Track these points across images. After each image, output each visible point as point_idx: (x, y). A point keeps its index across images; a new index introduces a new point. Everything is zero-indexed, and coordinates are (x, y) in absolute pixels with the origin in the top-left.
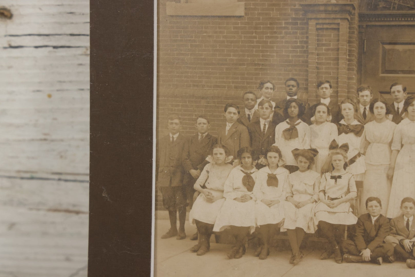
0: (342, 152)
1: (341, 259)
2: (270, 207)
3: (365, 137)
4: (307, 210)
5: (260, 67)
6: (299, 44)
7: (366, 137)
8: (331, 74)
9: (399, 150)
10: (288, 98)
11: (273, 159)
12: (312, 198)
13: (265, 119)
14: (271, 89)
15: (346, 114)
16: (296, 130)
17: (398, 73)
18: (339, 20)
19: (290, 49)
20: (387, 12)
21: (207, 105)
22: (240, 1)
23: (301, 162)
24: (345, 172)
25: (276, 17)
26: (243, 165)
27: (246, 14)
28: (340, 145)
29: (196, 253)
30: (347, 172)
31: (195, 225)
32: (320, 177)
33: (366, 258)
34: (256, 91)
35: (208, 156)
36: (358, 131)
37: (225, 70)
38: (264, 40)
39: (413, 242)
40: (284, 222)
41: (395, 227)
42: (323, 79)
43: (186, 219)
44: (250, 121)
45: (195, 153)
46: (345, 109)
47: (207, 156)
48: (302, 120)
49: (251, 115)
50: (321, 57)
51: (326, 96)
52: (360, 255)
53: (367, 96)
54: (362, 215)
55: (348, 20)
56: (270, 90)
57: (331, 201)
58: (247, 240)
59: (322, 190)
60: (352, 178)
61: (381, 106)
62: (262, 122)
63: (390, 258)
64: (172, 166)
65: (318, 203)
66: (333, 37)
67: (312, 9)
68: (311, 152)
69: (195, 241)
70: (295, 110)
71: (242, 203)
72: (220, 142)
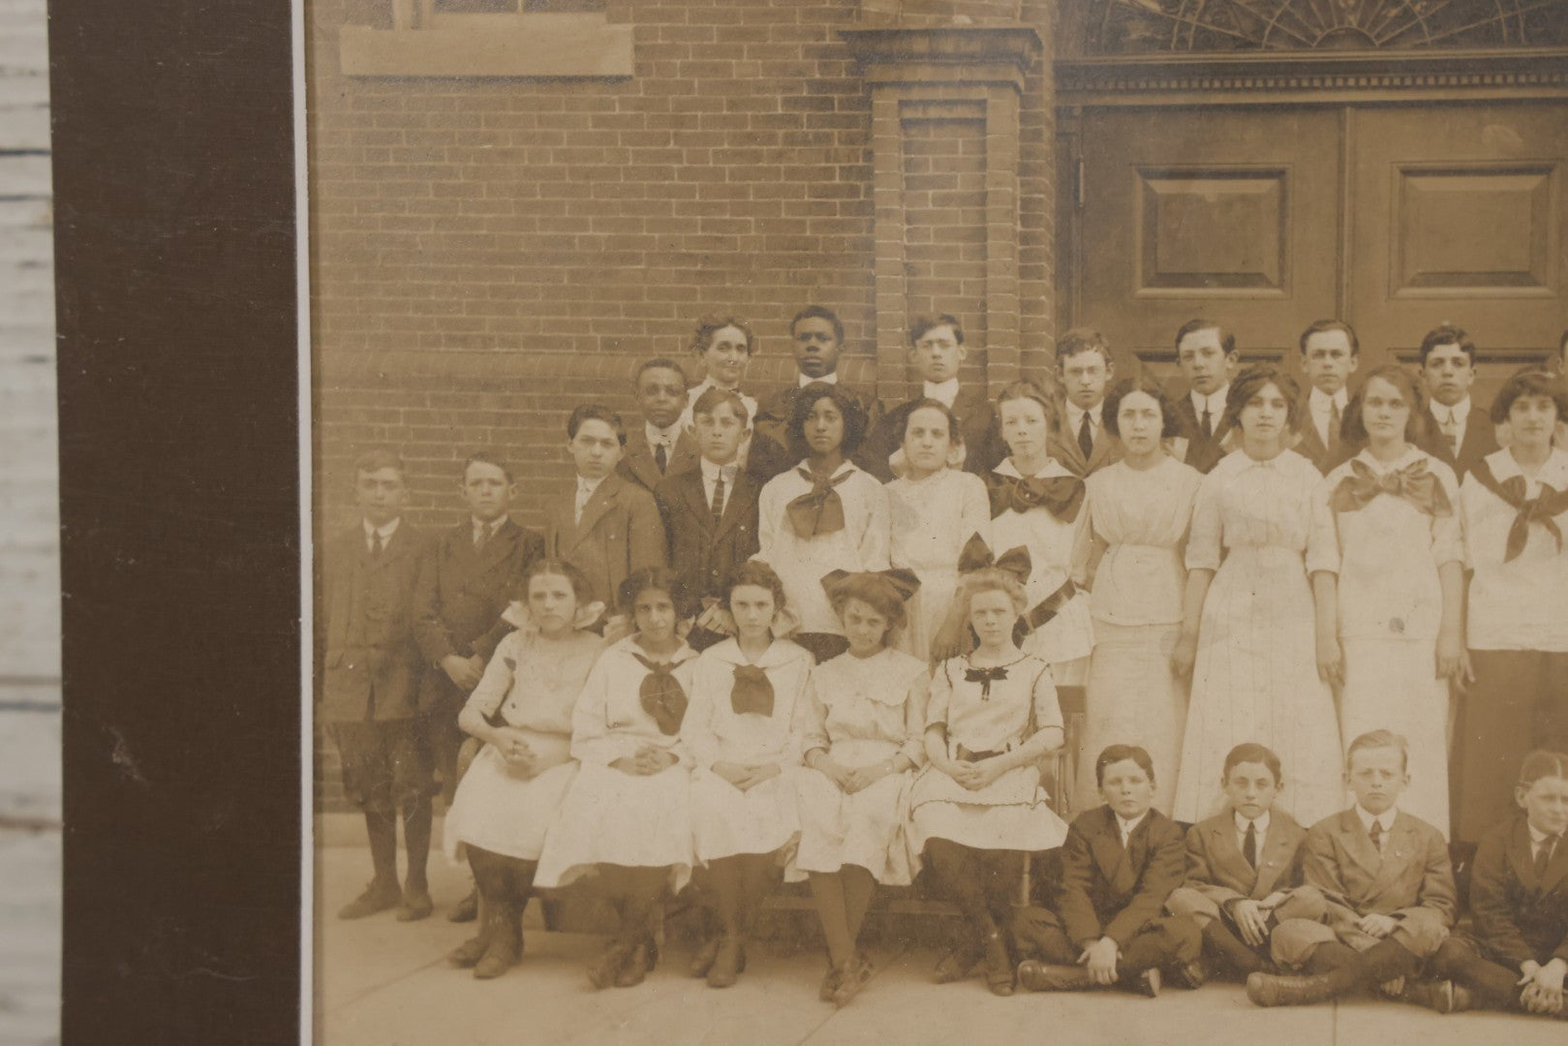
0: (1006, 578)
1: (1010, 977)
2: (744, 790)
3: (1087, 524)
4: (883, 797)
5: (699, 267)
6: (837, 181)
7: (1091, 523)
8: (959, 292)
9: (1215, 567)
10: (805, 381)
11: (753, 612)
12: (898, 753)
13: (720, 461)
14: (740, 347)
15: (1020, 439)
16: (837, 501)
17: (1201, 284)
18: (985, 89)
19: (806, 199)
20: (1160, 58)
21: (501, 411)
22: (615, 22)
23: (857, 619)
24: (1019, 654)
25: (751, 79)
26: (640, 636)
27: (639, 68)
28: (998, 555)
29: (470, 972)
30: (1026, 656)
31: (465, 867)
32: (929, 677)
33: (1102, 972)
34: (686, 356)
35: (511, 602)
36: (1063, 501)
37: (566, 281)
38: (711, 165)
39: (1271, 908)
40: (797, 845)
41: (1204, 856)
42: (932, 309)
43: (433, 840)
44: (663, 471)
45: (460, 595)
46: (1013, 422)
47: (507, 605)
48: (854, 463)
49: (669, 446)
50: (921, 226)
51: (943, 375)
52: (1080, 961)
53: (1091, 370)
54: (1085, 815)
55: (1015, 86)
56: (734, 355)
57: (970, 764)
58: (662, 917)
59: (935, 721)
60: (1046, 676)
61: (1146, 407)
62: (710, 472)
63: (1186, 968)
64: (375, 646)
65: (921, 773)
66: (964, 153)
67: (883, 47)
68: (893, 584)
69: (466, 925)
70: (830, 426)
71: (641, 778)
72: (553, 552)
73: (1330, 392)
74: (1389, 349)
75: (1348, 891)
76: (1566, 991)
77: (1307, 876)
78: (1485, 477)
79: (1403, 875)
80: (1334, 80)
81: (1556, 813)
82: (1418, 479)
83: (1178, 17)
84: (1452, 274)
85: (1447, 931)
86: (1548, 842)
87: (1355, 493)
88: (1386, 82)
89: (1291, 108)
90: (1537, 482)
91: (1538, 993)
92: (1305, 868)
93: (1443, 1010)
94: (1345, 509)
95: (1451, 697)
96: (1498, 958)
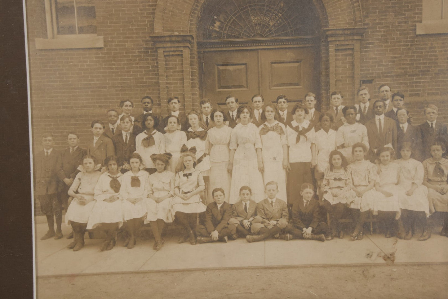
0: (191, 154)
1: (195, 241)
2: (134, 204)
4: (165, 204)
5: (120, 89)
6: (150, 69)
7: (209, 140)
8: (178, 92)
9: (236, 148)
10: (145, 113)
11: (135, 164)
12: (169, 193)
13: (127, 131)
14: (130, 106)
15: (193, 123)
16: (153, 138)
17: (231, 88)
18: (182, 48)
19: (144, 73)
20: (219, 40)
21: (76, 123)
22: (99, 36)
23: (158, 164)
24: (194, 170)
25: (130, 47)
26: (110, 171)
27: (105, 46)
28: (189, 148)
29: (72, 250)
30: (196, 170)
31: (70, 225)
32: (175, 176)
33: (215, 238)
36: (202, 136)
37: (90, 93)
38: (122, 66)
39: (251, 221)
40: (147, 215)
41: (236, 211)
42: (173, 95)
43: (62, 221)
44: (114, 134)
45: (67, 164)
46: (191, 119)
47: (79, 166)
48: (157, 130)
49: (115, 128)
50: (169, 78)
51: (175, 110)
52: (210, 236)
53: (208, 107)
54: (210, 204)
55: (188, 47)
56: (129, 108)
57: (185, 195)
58: (117, 234)
59: (177, 186)
60: (201, 174)
61: (220, 115)
62: (124, 134)
63: (233, 236)
64: (48, 177)
65: (174, 197)
66: (178, 62)
67: (159, 39)
68: (167, 157)
69: (71, 239)
70: (151, 122)
71: (111, 203)
72: (89, 154)
73: (258, 110)
74: (270, 100)
75: (266, 216)
76: (312, 234)
77: (258, 214)
78: (291, 126)
79: (278, 212)
80: (256, 44)
81: (309, 196)
82: (277, 127)
83: (223, 32)
84: (282, 84)
85: (287, 223)
86: (307, 202)
87: (265, 131)
88: (267, 44)
89: (247, 50)
90: (302, 127)
91: (306, 234)
92: (257, 212)
93: (287, 240)
94: (262, 135)
95: (286, 173)
96: (298, 228)
